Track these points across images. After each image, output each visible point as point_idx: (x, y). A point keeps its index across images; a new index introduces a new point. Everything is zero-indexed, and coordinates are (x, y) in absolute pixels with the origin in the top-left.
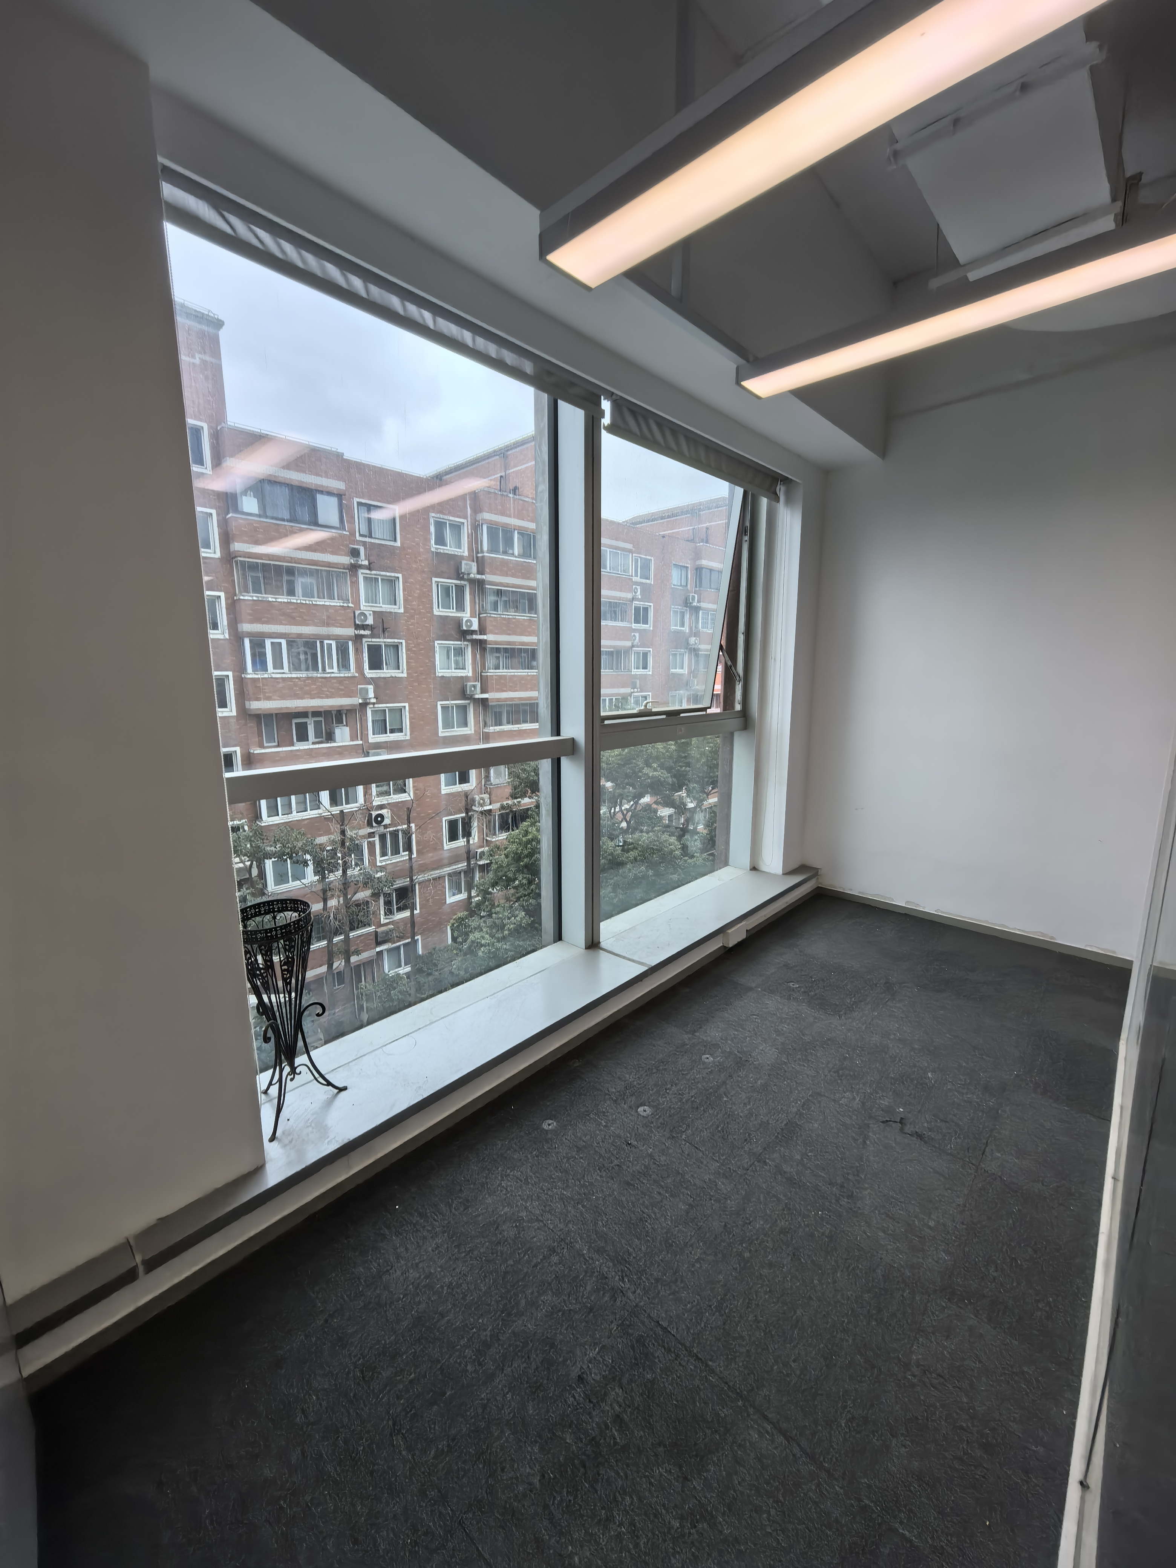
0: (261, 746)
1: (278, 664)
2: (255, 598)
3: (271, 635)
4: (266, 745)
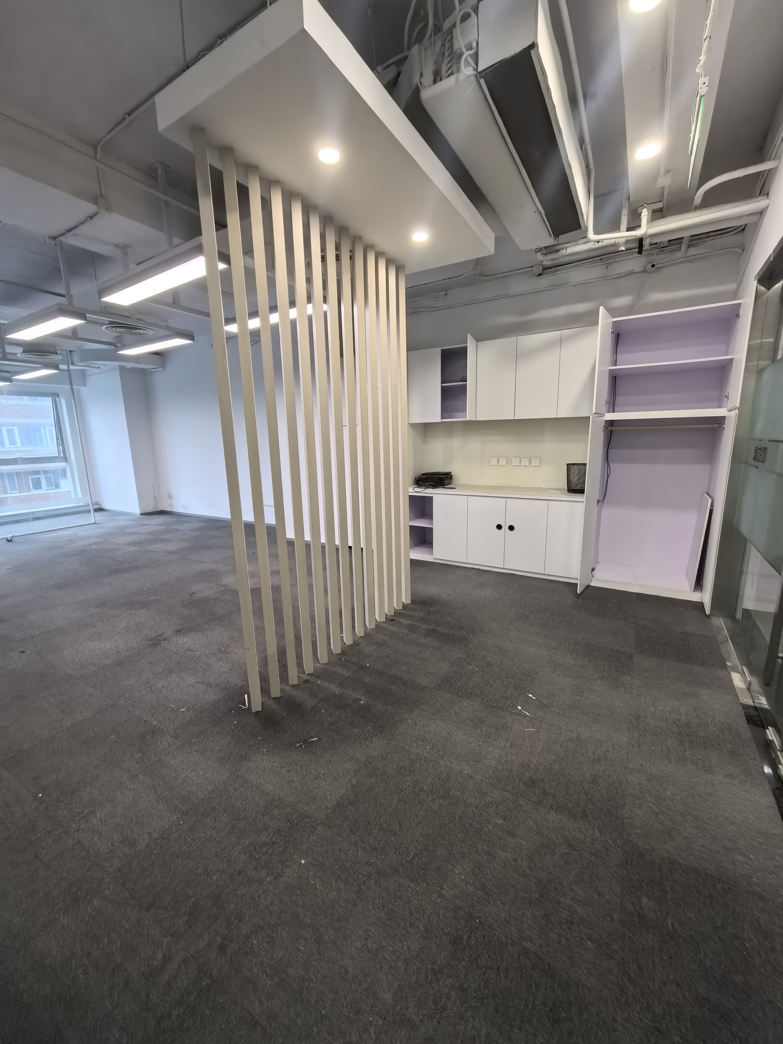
0: (7, 492)
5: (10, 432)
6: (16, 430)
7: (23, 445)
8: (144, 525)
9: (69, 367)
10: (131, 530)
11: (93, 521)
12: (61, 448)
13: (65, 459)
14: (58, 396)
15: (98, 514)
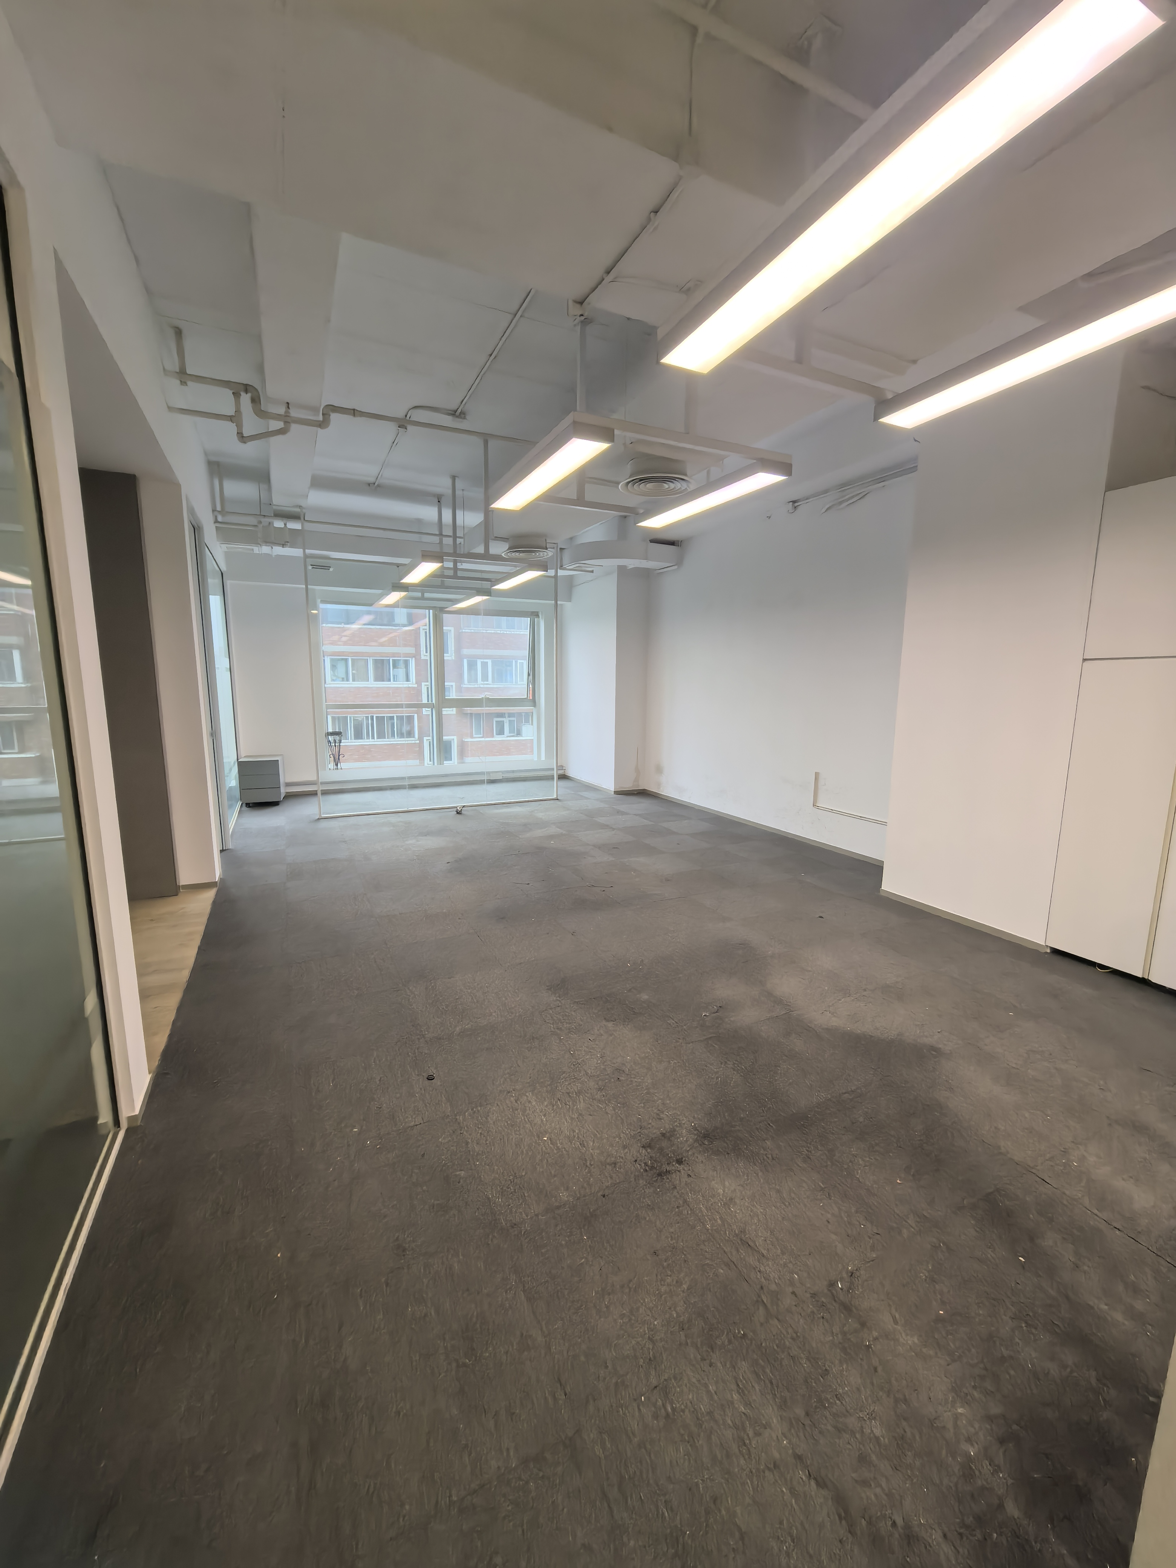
0: (472, 737)
1: (485, 677)
2: (472, 631)
3: (480, 657)
4: (474, 736)
5: (485, 665)
6: (490, 662)
7: (493, 681)
8: (619, 812)
9: (556, 572)
10: (601, 820)
11: (555, 797)
12: (531, 686)
13: (534, 702)
14: (538, 616)
15: (563, 783)
